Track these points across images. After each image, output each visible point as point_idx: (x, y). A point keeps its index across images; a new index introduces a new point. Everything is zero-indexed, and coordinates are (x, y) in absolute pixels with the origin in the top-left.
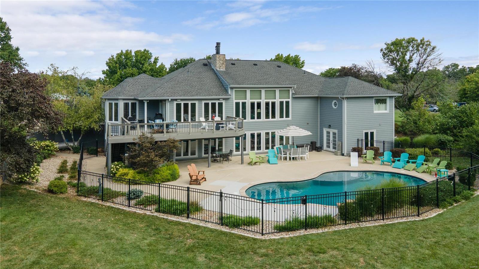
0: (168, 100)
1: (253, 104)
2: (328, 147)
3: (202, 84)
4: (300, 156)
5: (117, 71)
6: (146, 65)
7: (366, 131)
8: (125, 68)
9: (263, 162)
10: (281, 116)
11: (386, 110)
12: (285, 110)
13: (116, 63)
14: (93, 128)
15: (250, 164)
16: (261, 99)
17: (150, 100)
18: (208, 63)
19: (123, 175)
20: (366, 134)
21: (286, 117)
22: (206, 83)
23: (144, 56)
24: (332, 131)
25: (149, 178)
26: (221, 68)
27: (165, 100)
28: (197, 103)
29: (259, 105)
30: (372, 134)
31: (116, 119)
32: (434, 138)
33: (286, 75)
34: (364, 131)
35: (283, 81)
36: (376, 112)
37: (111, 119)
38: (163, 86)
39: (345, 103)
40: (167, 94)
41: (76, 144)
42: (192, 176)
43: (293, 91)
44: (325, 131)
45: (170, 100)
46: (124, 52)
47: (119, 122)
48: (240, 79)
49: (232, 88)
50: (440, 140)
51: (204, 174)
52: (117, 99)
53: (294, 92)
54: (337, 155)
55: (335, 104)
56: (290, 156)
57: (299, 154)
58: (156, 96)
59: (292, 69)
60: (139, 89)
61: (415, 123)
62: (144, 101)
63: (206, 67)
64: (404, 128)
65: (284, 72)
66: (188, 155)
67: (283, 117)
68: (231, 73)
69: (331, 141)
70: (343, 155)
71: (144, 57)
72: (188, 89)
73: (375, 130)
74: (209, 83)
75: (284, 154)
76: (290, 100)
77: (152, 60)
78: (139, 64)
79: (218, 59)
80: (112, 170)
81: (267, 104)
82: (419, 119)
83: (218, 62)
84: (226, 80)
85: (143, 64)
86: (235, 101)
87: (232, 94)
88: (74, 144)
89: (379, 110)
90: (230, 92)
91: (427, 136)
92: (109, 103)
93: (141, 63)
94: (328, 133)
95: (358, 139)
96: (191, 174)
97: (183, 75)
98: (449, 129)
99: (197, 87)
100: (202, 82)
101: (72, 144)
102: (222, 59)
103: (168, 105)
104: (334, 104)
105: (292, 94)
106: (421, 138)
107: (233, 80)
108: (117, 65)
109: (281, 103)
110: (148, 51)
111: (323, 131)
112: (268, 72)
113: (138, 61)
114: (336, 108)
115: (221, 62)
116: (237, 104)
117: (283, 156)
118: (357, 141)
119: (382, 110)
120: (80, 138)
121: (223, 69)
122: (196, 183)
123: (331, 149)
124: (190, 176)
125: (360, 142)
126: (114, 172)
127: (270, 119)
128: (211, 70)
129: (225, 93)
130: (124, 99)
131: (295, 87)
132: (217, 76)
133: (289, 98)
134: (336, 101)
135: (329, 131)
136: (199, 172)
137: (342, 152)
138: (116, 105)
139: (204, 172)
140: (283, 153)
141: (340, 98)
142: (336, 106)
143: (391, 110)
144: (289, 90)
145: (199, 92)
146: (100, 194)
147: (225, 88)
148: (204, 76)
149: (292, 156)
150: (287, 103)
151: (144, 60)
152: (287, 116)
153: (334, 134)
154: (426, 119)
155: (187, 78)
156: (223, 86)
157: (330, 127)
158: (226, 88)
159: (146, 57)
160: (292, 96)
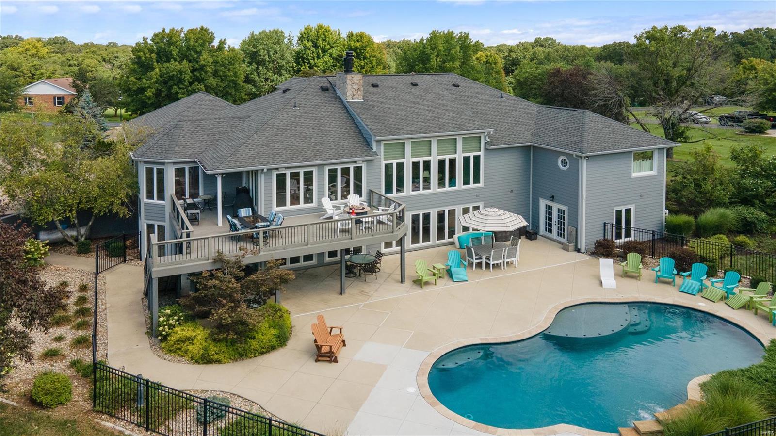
0: (263, 170)
1: (415, 165)
2: (549, 229)
3: (322, 131)
4: (506, 260)
5: (152, 64)
6: (205, 55)
7: (619, 208)
8: (168, 61)
9: (440, 277)
10: (466, 182)
11: (651, 169)
12: (473, 171)
13: (152, 52)
14: (117, 213)
15: (419, 282)
16: (430, 155)
17: (227, 174)
18: (329, 86)
19: (182, 341)
20: (619, 213)
21: (475, 182)
22: (330, 129)
23: (202, 39)
24: (556, 207)
25: (235, 347)
26: (355, 97)
27: (255, 173)
28: (315, 170)
29: (427, 165)
30: (628, 211)
31: (161, 197)
32: (731, 214)
33: (469, 102)
34: (614, 208)
35: (470, 121)
36: (635, 175)
37: (150, 195)
38: (250, 141)
39: (584, 166)
40: (260, 158)
41: (83, 231)
42: (321, 346)
43: (487, 137)
44: (543, 203)
45: (265, 170)
46: (167, 31)
47: (166, 203)
48: (391, 120)
49: (379, 141)
50: (745, 218)
51: (341, 332)
52: (163, 164)
53: (489, 140)
54: (568, 251)
55: (564, 163)
56: (488, 262)
57: (504, 258)
58: (238, 164)
59: (479, 90)
60: (202, 141)
61: (698, 185)
62: (216, 176)
63: (327, 93)
64: (679, 195)
65: (465, 96)
66: (299, 262)
67: (468, 183)
68: (373, 107)
69: (553, 223)
70: (578, 251)
71: (201, 41)
72: (297, 144)
73: (634, 205)
74: (335, 129)
75: (476, 259)
76: (481, 154)
77: (216, 43)
78: (192, 53)
79: (349, 82)
80: (161, 329)
81: (441, 163)
82: (704, 179)
83: (349, 87)
84: (368, 125)
85: (199, 53)
86: (384, 162)
87: (380, 150)
88: (78, 232)
89: (640, 171)
90: (375, 148)
91: (721, 210)
92: (147, 168)
93: (197, 52)
94: (549, 208)
95: (605, 223)
96: (319, 343)
97: (285, 115)
98: (756, 196)
99: (313, 140)
100: (321, 128)
101: (74, 233)
102: (358, 82)
103: (262, 180)
104: (562, 162)
105: (485, 143)
106: (710, 215)
107: (381, 124)
108: (154, 56)
109: (466, 160)
110: (206, 30)
111: (538, 202)
112: (439, 100)
113: (191, 47)
114: (565, 169)
115: (356, 87)
116: (388, 167)
117: (475, 262)
118: (603, 225)
119: (645, 171)
120: (90, 223)
121: (359, 99)
122: (329, 359)
123: (554, 235)
124: (317, 346)
125: (608, 229)
126: (164, 333)
127: (447, 188)
128: (336, 99)
129: (366, 148)
130: (175, 163)
131: (492, 133)
132: (348, 111)
133: (480, 151)
134: (565, 158)
135: (550, 205)
136: (332, 328)
137: (576, 245)
138: (161, 172)
139: (341, 329)
140: (474, 257)
141: (574, 156)
142: (564, 166)
143: (660, 170)
144: (480, 137)
145: (318, 151)
146: (143, 406)
147: (365, 138)
148: (324, 115)
149: (492, 263)
150: (477, 159)
151: (202, 45)
152: (477, 180)
153: (560, 211)
154: (716, 179)
155: (293, 119)
156: (360, 132)
157: (552, 198)
158: (368, 140)
159: (204, 41)
160: (485, 146)
